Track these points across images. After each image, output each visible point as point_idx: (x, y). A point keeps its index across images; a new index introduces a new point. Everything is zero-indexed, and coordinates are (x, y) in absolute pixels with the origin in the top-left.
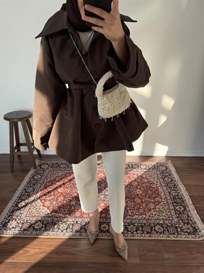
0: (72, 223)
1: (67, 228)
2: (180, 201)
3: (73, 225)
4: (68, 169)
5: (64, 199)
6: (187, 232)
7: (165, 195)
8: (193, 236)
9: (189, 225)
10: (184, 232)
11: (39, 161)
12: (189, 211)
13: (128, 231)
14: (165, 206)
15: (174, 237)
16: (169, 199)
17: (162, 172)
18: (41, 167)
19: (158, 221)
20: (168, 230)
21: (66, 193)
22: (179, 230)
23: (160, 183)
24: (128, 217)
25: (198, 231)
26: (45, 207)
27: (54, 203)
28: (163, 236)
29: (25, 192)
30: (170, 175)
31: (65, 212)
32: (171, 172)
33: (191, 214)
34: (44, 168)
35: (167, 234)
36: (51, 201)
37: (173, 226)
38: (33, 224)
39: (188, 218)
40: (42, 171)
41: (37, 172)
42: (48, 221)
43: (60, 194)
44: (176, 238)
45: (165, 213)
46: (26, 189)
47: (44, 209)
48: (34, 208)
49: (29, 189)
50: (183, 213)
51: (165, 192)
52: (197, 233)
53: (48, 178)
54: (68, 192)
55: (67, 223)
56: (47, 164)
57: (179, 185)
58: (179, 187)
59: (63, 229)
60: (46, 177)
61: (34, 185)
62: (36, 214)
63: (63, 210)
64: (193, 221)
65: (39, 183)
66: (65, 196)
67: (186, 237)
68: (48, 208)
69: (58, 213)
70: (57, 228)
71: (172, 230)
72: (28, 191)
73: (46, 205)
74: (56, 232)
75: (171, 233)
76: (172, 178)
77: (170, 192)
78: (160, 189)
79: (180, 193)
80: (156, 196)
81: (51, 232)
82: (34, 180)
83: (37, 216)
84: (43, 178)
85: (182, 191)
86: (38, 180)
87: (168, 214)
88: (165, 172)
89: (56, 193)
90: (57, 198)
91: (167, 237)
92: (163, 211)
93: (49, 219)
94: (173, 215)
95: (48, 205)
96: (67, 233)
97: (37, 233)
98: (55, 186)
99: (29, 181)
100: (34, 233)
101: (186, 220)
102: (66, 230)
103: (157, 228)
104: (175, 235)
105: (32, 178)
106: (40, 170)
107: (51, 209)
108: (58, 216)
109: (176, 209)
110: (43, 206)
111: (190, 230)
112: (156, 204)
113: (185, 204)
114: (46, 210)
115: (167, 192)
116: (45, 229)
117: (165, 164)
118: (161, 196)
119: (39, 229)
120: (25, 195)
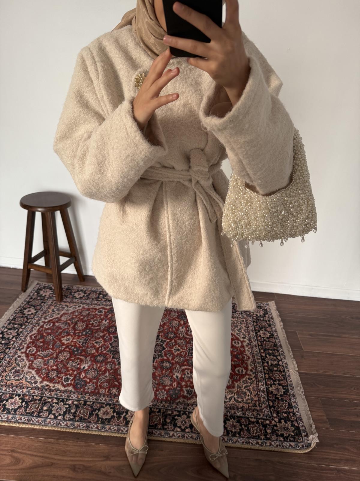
0: (76, 403)
1: (65, 413)
2: (280, 377)
3: (77, 407)
4: (88, 301)
5: (71, 356)
6: (282, 435)
7: (254, 362)
8: (293, 444)
9: (289, 423)
10: (277, 436)
11: (37, 282)
12: (294, 396)
13: (175, 425)
14: (251, 383)
15: (257, 443)
17: (257, 319)
18: (38, 293)
19: (233, 412)
20: (248, 430)
21: (75, 346)
22: (269, 431)
23: (250, 340)
24: (181, 400)
25: (303, 434)
26: (33, 369)
27: (52, 362)
28: (237, 441)
29: (3, 338)
30: (269, 325)
31: (68, 381)
32: (272, 320)
33: (296, 402)
34: (43, 295)
35: (246, 437)
36: (46, 359)
37: (259, 423)
38: (4, 401)
39: (289, 409)
40: (40, 301)
41: (30, 302)
42: (33, 396)
43: (64, 347)
44: (261, 445)
45: (248, 396)
46: (4, 333)
47: (31, 372)
48: (13, 369)
49: (9, 334)
50: (282, 399)
51: (256, 357)
52: (300, 439)
53: (49, 314)
54: (79, 345)
55: (67, 403)
56: (51, 289)
57: (282, 345)
58: (282, 350)
59: (58, 413)
60: (45, 312)
61: (21, 325)
62: (14, 381)
63: (65, 377)
64: (298, 416)
65: (31, 322)
66: (73, 351)
67: (280, 446)
68: (37, 372)
69: (54, 383)
70: (47, 410)
71: (257, 430)
72: (6, 337)
73: (35, 366)
74: (44, 418)
75: (253, 436)
76: (272, 331)
77: (264, 357)
78: (247, 352)
79: (283, 361)
80: (237, 363)
81: (35, 418)
82: (22, 317)
83: (15, 386)
84: (39, 314)
85: (286, 358)
86: (30, 316)
87: (255, 399)
88: (262, 319)
89: (58, 344)
90: (58, 354)
91: (244, 443)
92: (245, 393)
93: (36, 392)
94: (264, 402)
95: (40, 367)
96: (63, 421)
97: (8, 418)
98: (58, 331)
99: (13, 317)
100: (3, 417)
101: (286, 413)
102: (62, 415)
103: (230, 424)
104: (261, 439)
105: (18, 313)
106: (37, 299)
107: (44, 373)
108: (53, 389)
109: (270, 391)
110: (29, 368)
111: (290, 431)
112: (235, 378)
113: (289, 382)
114: (33, 374)
115: (258, 357)
116: (26, 411)
117: (264, 305)
118: (246, 364)
119: (13, 410)
120: (1, 343)
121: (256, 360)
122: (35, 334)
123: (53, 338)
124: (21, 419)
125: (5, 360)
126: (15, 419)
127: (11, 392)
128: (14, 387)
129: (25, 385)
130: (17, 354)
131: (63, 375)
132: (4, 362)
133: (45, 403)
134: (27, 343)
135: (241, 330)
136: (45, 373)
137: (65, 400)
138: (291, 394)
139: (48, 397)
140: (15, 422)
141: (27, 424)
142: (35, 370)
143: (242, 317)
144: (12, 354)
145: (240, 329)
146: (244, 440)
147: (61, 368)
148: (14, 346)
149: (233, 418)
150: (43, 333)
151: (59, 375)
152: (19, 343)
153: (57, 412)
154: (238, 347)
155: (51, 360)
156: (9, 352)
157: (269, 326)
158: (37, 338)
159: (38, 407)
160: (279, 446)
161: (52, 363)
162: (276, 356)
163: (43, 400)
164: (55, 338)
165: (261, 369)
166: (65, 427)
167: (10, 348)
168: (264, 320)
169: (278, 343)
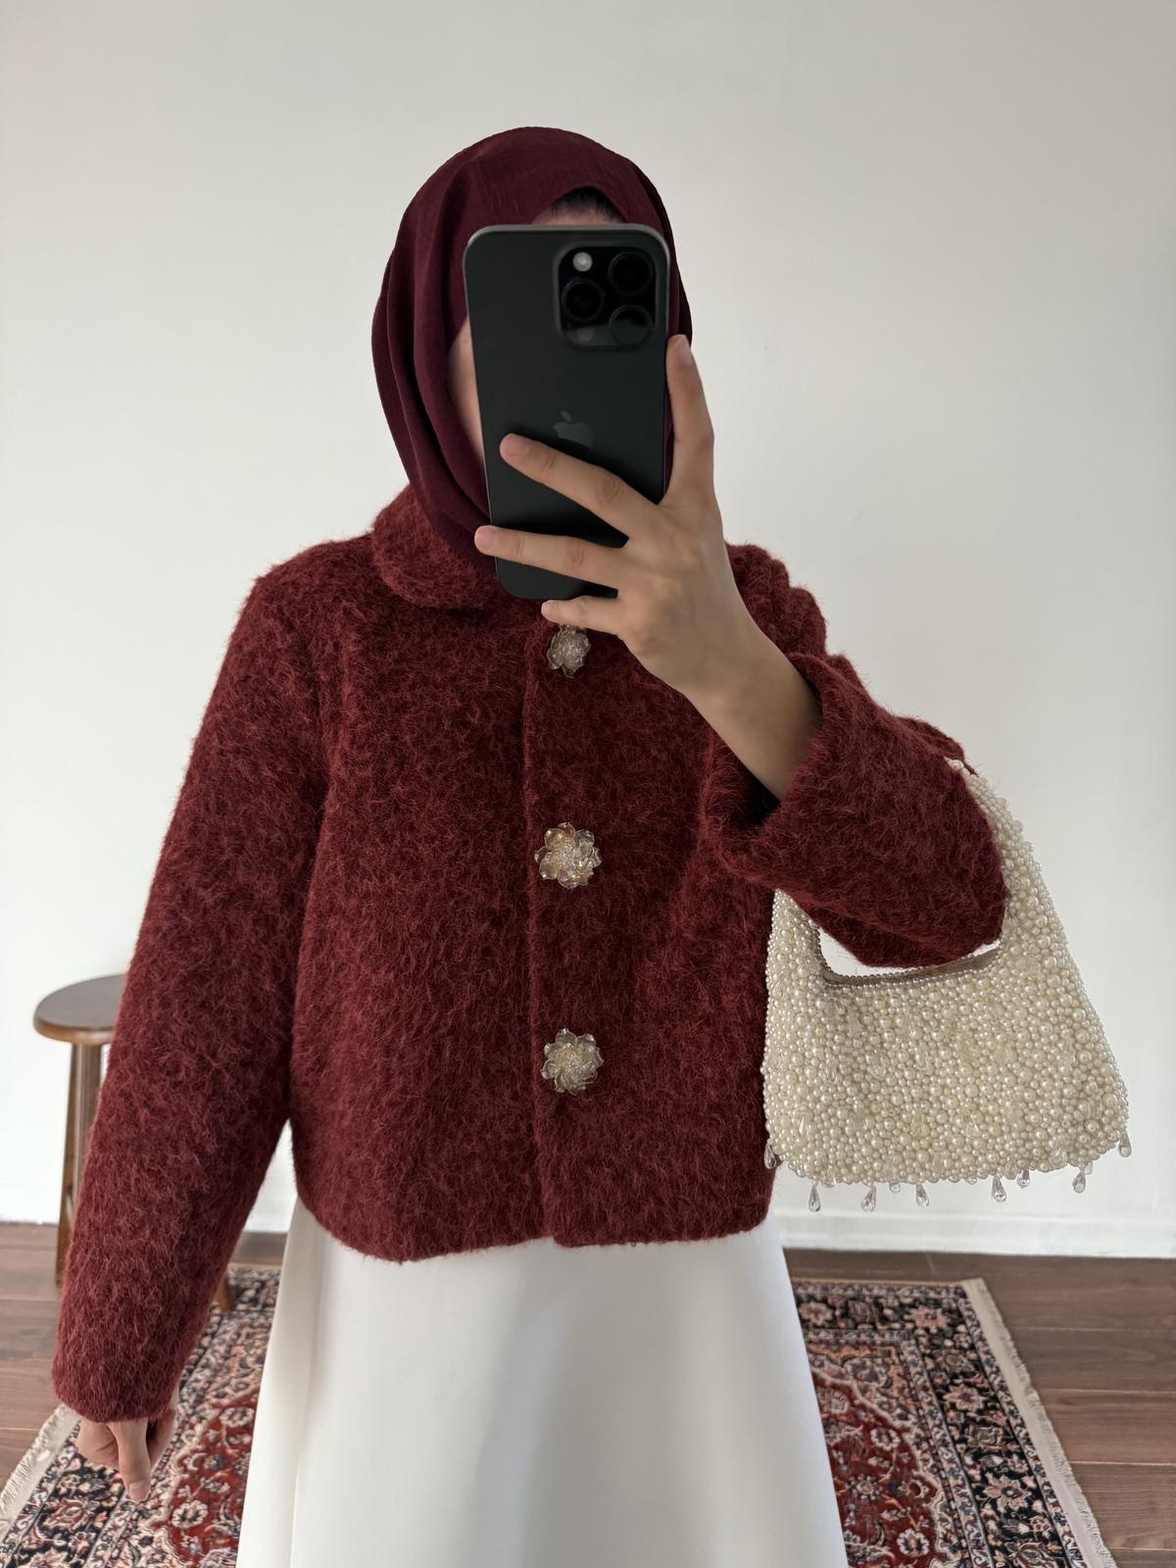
7: (950, 1507)
16: (978, 1543)
17: (932, 1345)
23: (922, 1421)
30: (978, 1365)
32: (982, 1347)
53: (231, 1379)
57: (1033, 1435)
58: (1034, 1453)
60: (217, 1372)
76: (991, 1387)
77: (980, 1484)
78: (921, 1465)
85: (1053, 1484)
88: (948, 1342)
118: (928, 1514)
120: (78, 1493)
122: (192, 1453)
130: (138, 1533)
134: (172, 1486)
135: (889, 1392)
144: (116, 1535)
145: (887, 1385)
148: (122, 1501)
156: (108, 1526)
157: (978, 1369)
158: (206, 1466)
162: (1019, 1477)
165: (975, 1530)
168: (954, 1347)
169: (1018, 1428)
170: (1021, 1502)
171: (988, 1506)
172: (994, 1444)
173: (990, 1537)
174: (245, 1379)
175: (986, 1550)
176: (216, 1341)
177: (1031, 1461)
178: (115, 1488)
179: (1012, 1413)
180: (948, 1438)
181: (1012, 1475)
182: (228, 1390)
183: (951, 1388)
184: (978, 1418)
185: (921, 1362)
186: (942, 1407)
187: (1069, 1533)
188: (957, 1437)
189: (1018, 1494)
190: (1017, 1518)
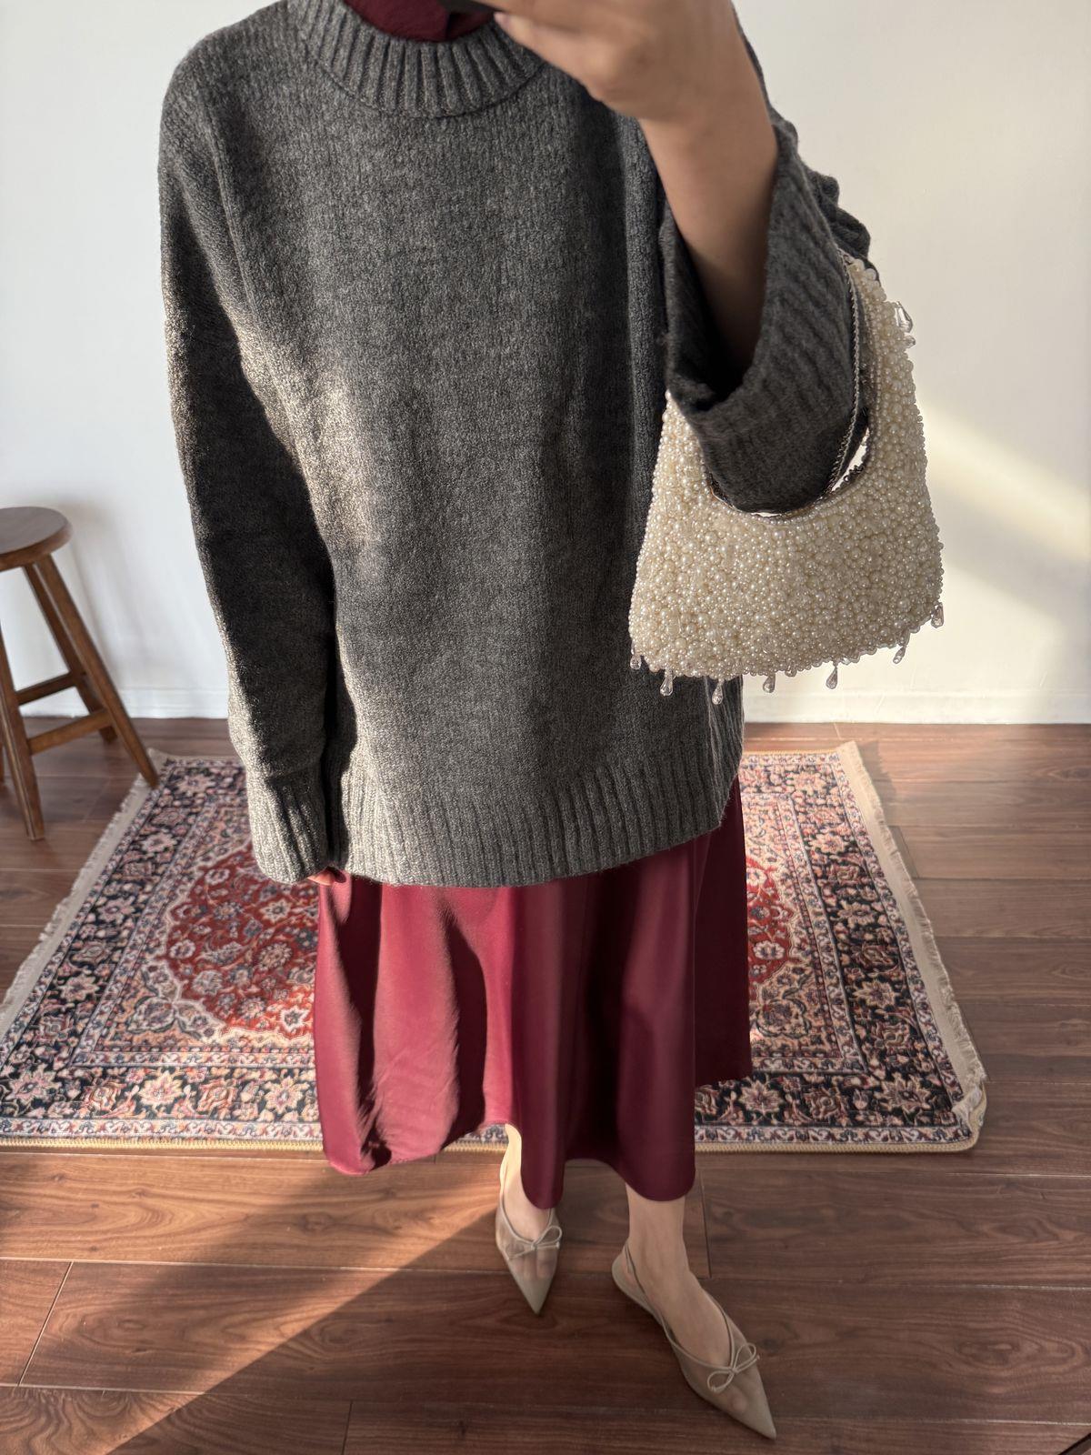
1: (301, 1104)
2: (883, 957)
5: (293, 956)
6: (898, 1112)
7: (806, 924)
8: (928, 1131)
9: (916, 1080)
10: (884, 1113)
11: (165, 757)
12: (925, 1007)
14: (802, 982)
15: (831, 1136)
16: (828, 949)
17: (806, 803)
18: (174, 789)
20: (804, 1107)
21: (302, 926)
22: (860, 1104)
23: (789, 863)
26: (196, 997)
27: (243, 976)
28: (775, 1136)
29: (98, 923)
30: (844, 818)
31: (296, 1022)
32: (848, 803)
33: (933, 1021)
34: (189, 794)
35: (797, 1123)
36: (227, 968)
37: (832, 1086)
38: (133, 1085)
39: (912, 1044)
40: (181, 810)
41: (155, 815)
42: (209, 1069)
43: (271, 931)
44: (841, 1141)
45: (797, 1017)
46: (100, 910)
47: (192, 1007)
48: (141, 1002)
49: (114, 910)
50: (891, 1017)
51: (810, 909)
52: (948, 1118)
53: (214, 846)
54: (312, 921)
55: (303, 1077)
56: (207, 773)
57: (885, 870)
58: (884, 884)
59: (284, 1106)
60: (202, 842)
61: (142, 884)
62: (150, 1033)
63: (288, 1012)
64: (939, 1060)
65: (168, 873)
66: (299, 940)
67: (893, 1138)
68: (209, 1004)
69: (258, 1030)
70: (253, 1101)
71: (826, 1103)
72: (108, 920)
73: (200, 990)
74: (248, 1121)
75: (818, 1120)
76: (852, 834)
77: (835, 909)
78: (784, 897)
79: (889, 913)
80: (758, 930)
81: (224, 1123)
82: (140, 860)
83: (155, 1047)
84: (186, 848)
85: (898, 905)
86: (162, 857)
87: (814, 1024)
88: (820, 801)
89: (254, 925)
90: (258, 953)
91: (795, 1140)
92: (787, 1011)
93: (215, 1057)
94: (841, 1028)
95: (213, 991)
96: (301, 1125)
97: (152, 1129)
98: (248, 890)
99: (114, 863)
100: (140, 1129)
101: (905, 1054)
102: (295, 1110)
103: (753, 1095)
104: (840, 1126)
105: (128, 850)
106: (172, 806)
107: (226, 1008)
108: (260, 1045)
109: (857, 999)
110: (184, 995)
111: (918, 1100)
112: (757, 972)
113: (908, 971)
114: (198, 1012)
115: (818, 910)
116: (195, 1107)
117: (823, 759)
118: (784, 929)
119: (163, 1109)
120: (96, 938)
121: (812, 918)
122: (183, 905)
123: (236, 911)
124: (188, 1130)
125: (116, 982)
126: (173, 1131)
127: (147, 1064)
128: (154, 1050)
129: (182, 1043)
130: (146, 963)
131: (280, 1007)
132: (113, 987)
133: (245, 1084)
134: (168, 931)
135: (760, 840)
136: (230, 1008)
137: (297, 1071)
138: (918, 1001)
139: (249, 1069)
140: (173, 1138)
141: (206, 1139)
142: (202, 1000)
143: (762, 802)
144: (130, 966)
145: (759, 836)
146: (794, 1133)
147: (273, 989)
148: (131, 942)
149: (757, 1078)
150: (206, 900)
151: (269, 1009)
152: (143, 932)
153: (281, 1103)
154: (758, 887)
155: (241, 971)
156: (123, 960)
157: (843, 820)
158: (193, 914)
159: (227, 1097)
160: (890, 1141)
161: (245, 979)
162: (869, 903)
163: (236, 1074)
164: (241, 911)
165: (826, 940)
166: (308, 1138)
167: (123, 949)
168: (826, 805)
169: (872, 865)
170: (869, 919)
171: (840, 924)
172: (851, 878)
173: (839, 945)
174: (225, 847)
175: (834, 953)
176: (199, 818)
177: (880, 891)
178: (125, 933)
179: (867, 853)
180: (811, 876)
181: (862, 902)
182: (211, 854)
183: (819, 836)
184: (840, 860)
185: (794, 817)
186: (808, 852)
187: (906, 940)
188: (819, 875)
189: (866, 913)
190: (864, 930)
